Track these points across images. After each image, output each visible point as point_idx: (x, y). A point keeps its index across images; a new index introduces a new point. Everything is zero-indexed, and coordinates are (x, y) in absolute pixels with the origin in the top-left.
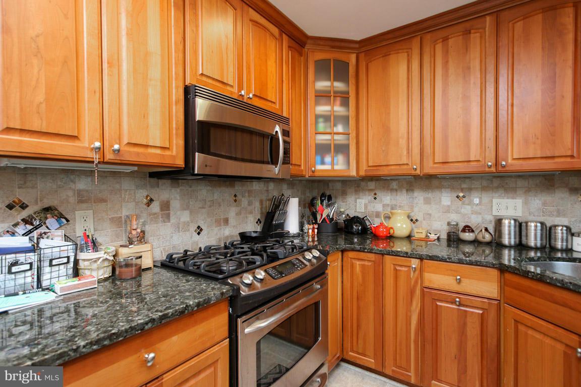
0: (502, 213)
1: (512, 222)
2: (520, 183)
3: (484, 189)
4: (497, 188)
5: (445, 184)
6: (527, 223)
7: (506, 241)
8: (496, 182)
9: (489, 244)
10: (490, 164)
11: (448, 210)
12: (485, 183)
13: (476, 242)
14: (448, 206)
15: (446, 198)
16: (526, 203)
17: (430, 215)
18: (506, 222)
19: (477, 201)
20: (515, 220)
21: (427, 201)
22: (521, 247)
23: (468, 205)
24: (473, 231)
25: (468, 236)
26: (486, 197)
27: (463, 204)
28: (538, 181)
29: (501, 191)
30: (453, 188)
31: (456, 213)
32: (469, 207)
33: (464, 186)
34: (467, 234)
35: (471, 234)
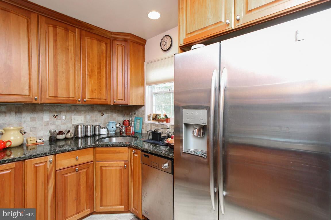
0: (77, 123)
1: (83, 126)
2: (83, 108)
3: (68, 111)
4: (74, 111)
5: (46, 108)
6: (87, 126)
7: (80, 136)
8: (73, 108)
9: (72, 138)
10: (79, 100)
11: (48, 124)
12: (68, 108)
13: (66, 139)
14: (48, 122)
15: (47, 117)
16: (85, 117)
17: (35, 128)
18: (80, 127)
19: (64, 117)
20: (84, 125)
21: (33, 120)
22: (86, 137)
23: (60, 120)
24: (64, 134)
25: (61, 137)
26: (68, 115)
27: (57, 119)
28: (89, 108)
29: (75, 113)
30: (50, 111)
31: (53, 125)
32: (60, 121)
33: (57, 110)
34: (61, 136)
35: (64, 135)
